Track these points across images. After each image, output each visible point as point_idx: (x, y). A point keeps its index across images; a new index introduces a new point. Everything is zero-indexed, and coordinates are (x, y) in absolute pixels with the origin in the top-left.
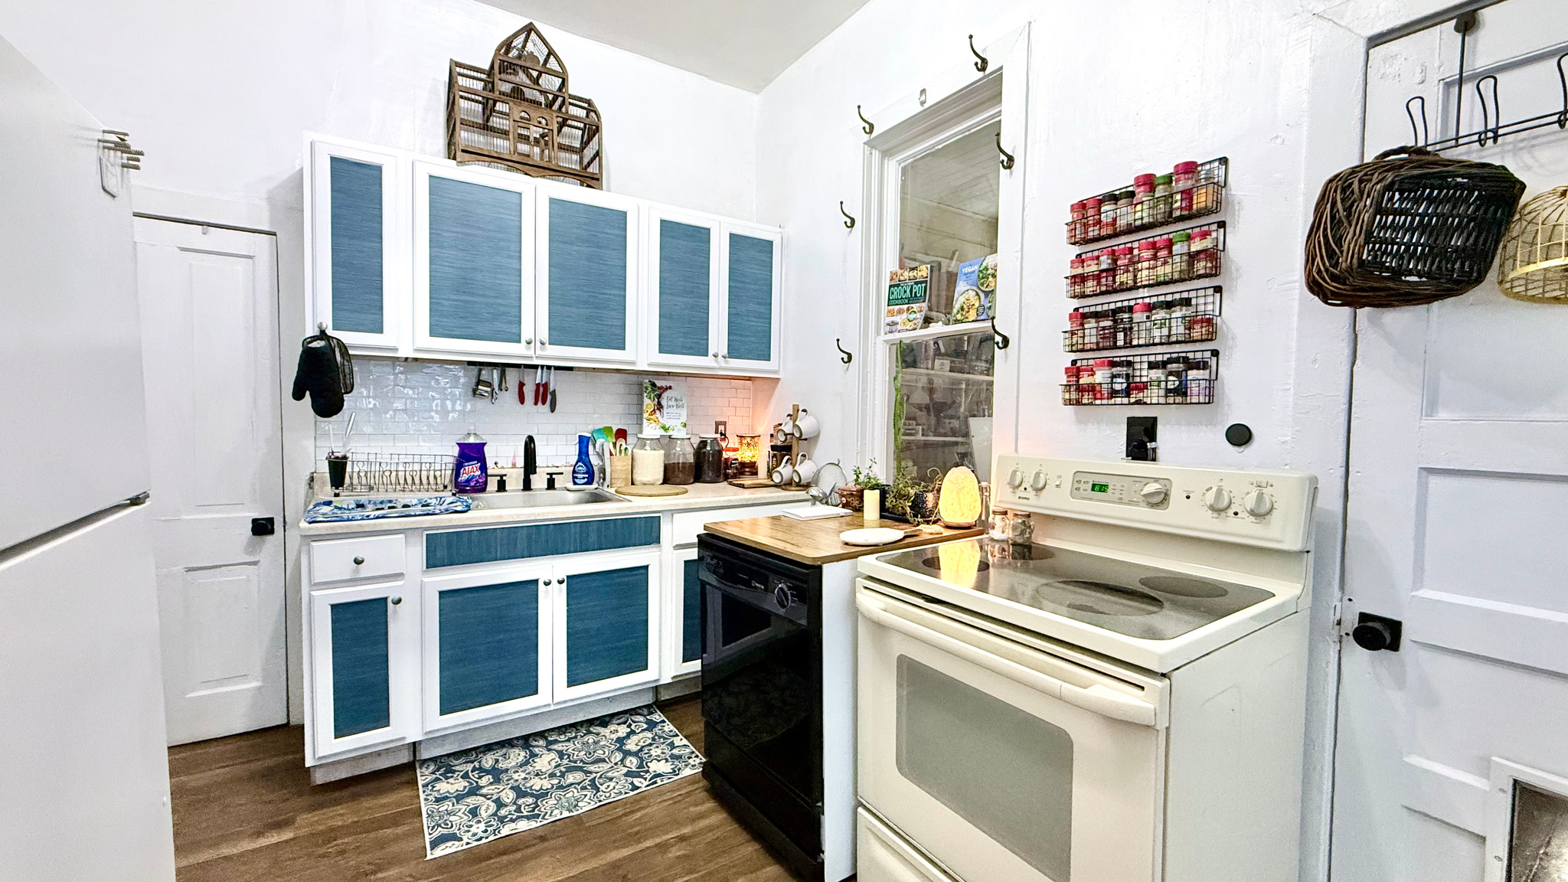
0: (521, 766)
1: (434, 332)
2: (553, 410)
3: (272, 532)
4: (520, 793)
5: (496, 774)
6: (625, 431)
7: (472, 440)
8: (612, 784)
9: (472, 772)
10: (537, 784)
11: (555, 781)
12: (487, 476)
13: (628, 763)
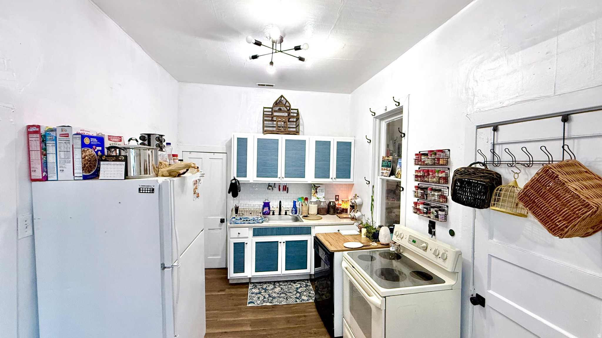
0: (272, 290)
1: (257, 177)
2: (287, 193)
3: (224, 222)
4: (270, 296)
5: (266, 290)
6: (307, 198)
7: (267, 201)
8: (291, 299)
9: (261, 288)
10: (274, 295)
11: (278, 295)
12: (270, 211)
13: (297, 295)
